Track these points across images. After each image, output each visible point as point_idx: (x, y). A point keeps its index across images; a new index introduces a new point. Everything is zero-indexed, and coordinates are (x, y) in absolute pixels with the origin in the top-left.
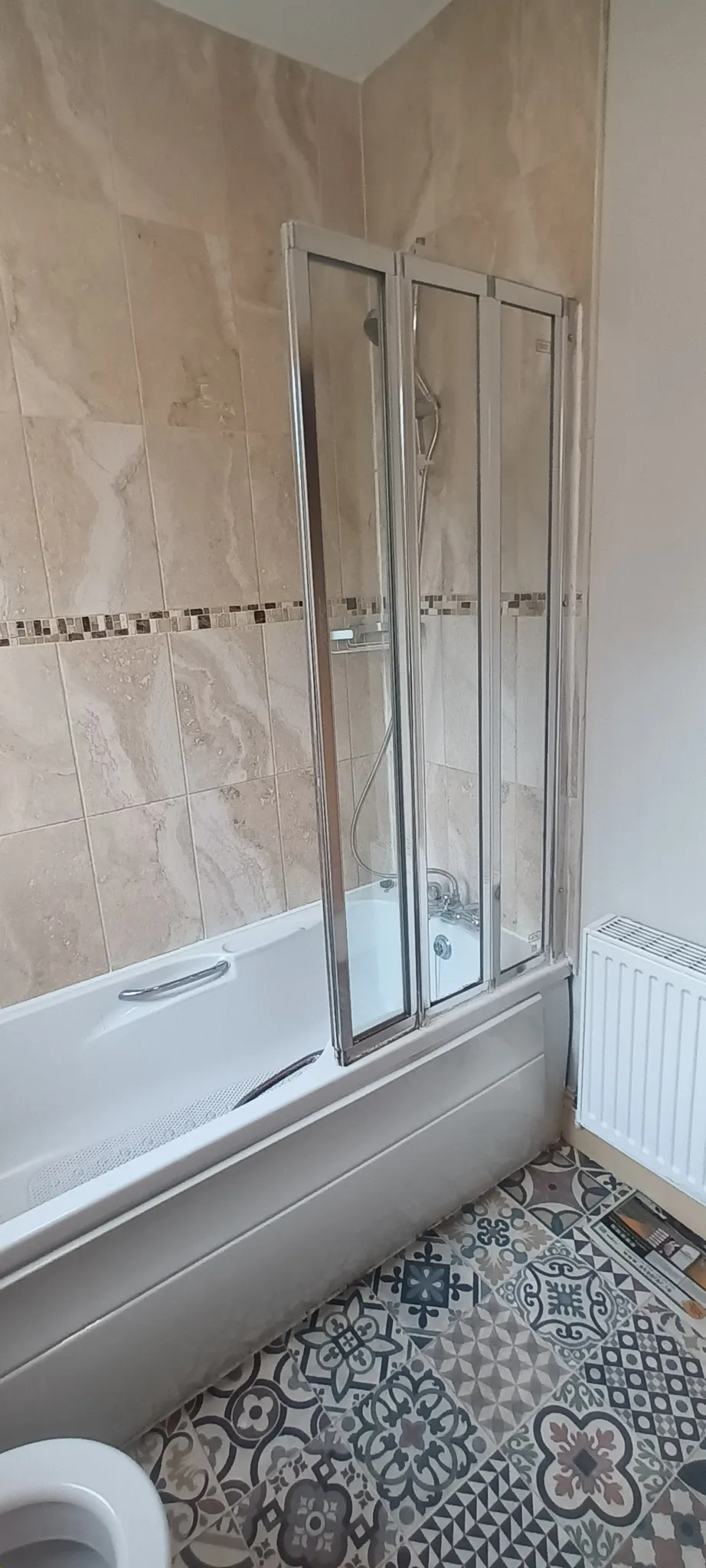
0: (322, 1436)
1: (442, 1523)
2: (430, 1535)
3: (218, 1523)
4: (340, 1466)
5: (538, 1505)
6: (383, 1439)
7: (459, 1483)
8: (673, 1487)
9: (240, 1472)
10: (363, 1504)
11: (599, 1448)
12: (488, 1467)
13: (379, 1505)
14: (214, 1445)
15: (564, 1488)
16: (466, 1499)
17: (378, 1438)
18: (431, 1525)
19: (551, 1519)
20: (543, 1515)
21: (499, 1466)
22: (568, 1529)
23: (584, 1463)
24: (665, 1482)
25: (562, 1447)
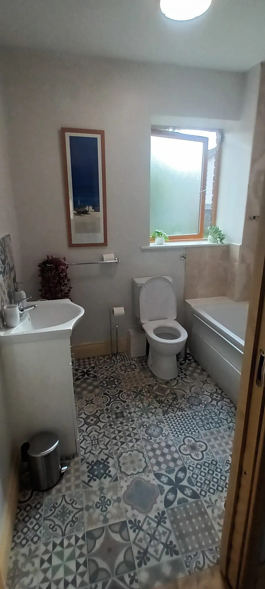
0: (210, 405)
1: (189, 418)
2: (187, 416)
3: (198, 389)
4: (203, 406)
5: (187, 435)
6: (207, 414)
7: (195, 423)
8: (183, 463)
9: (206, 393)
10: (195, 408)
11: (195, 453)
12: (197, 429)
13: (195, 410)
14: (212, 390)
15: (189, 441)
16: (192, 423)
17: (208, 414)
18: (189, 416)
19: (184, 435)
20: (185, 435)
21: (197, 431)
22: (181, 438)
23: (193, 448)
24: (184, 462)
25: (197, 445)
